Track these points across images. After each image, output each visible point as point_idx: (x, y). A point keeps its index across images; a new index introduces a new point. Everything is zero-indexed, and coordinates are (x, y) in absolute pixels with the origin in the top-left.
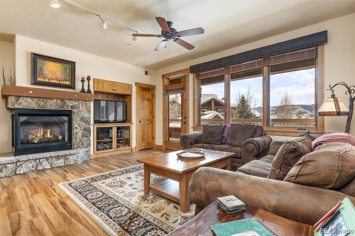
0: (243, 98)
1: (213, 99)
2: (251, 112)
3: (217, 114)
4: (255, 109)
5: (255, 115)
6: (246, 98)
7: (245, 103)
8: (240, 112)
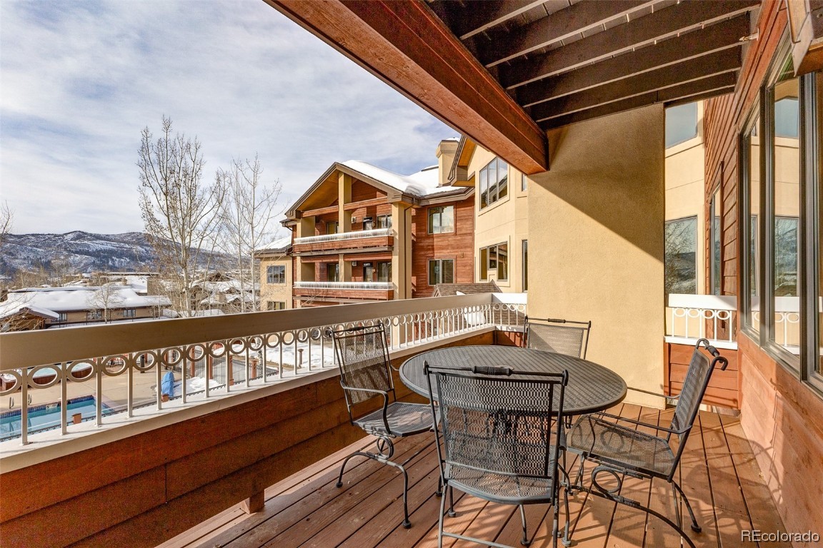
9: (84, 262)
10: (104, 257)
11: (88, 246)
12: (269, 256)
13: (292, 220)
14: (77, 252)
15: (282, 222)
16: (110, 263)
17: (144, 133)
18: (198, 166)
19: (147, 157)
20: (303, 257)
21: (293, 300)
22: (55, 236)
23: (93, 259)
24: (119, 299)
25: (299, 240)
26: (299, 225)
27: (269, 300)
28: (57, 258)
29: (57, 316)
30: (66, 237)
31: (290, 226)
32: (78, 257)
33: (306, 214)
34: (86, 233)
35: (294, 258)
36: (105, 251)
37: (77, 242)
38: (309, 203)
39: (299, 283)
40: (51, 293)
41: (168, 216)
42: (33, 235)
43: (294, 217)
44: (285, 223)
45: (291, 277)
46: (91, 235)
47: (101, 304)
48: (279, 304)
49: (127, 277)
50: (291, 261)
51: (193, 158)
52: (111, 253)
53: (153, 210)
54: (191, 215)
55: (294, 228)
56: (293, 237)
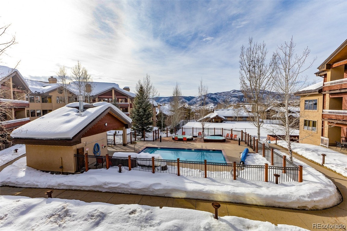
0: (141, 88)
1: (113, 88)
2: (150, 102)
3: (110, 106)
4: (153, 99)
5: (153, 105)
6: (145, 88)
7: (143, 94)
8: (139, 103)
9: (235, 100)
10: (241, 98)
11: (236, 94)
12: (305, 94)
13: (323, 71)
14: (233, 97)
15: (316, 74)
16: (242, 100)
17: (242, 48)
18: (264, 55)
19: (243, 58)
20: (331, 94)
21: (323, 122)
22: (228, 92)
23: (237, 99)
24: (241, 114)
25: (329, 83)
26: (329, 73)
27: (306, 119)
28: (229, 99)
29: (224, 118)
30: (231, 92)
31: (323, 75)
32: (234, 98)
33: (335, 65)
34: (236, 90)
35: (324, 95)
36: (241, 96)
37: (234, 93)
38: (338, 57)
39: (327, 111)
40: (224, 111)
41: (250, 81)
42: (223, 92)
43: (325, 69)
44: (318, 74)
45: (322, 107)
46: (237, 91)
47: (236, 115)
48: (312, 122)
49: (245, 105)
50: (322, 97)
51: (262, 52)
52: (243, 96)
53: (245, 79)
54: (260, 79)
55: (325, 76)
56: (325, 81)
